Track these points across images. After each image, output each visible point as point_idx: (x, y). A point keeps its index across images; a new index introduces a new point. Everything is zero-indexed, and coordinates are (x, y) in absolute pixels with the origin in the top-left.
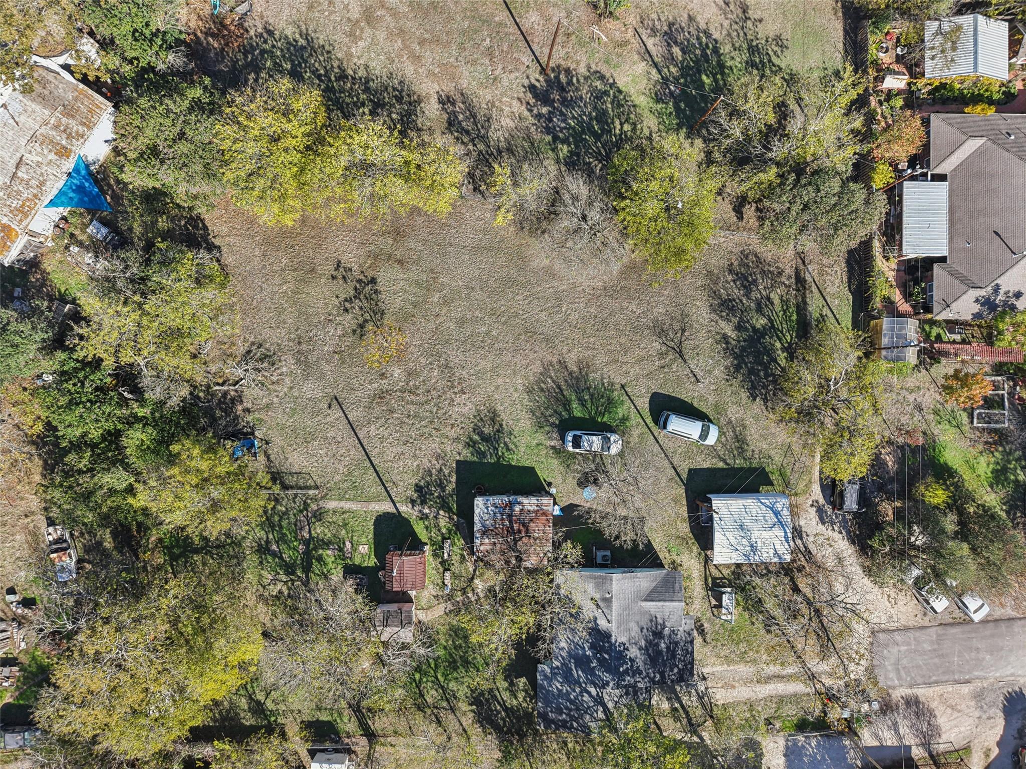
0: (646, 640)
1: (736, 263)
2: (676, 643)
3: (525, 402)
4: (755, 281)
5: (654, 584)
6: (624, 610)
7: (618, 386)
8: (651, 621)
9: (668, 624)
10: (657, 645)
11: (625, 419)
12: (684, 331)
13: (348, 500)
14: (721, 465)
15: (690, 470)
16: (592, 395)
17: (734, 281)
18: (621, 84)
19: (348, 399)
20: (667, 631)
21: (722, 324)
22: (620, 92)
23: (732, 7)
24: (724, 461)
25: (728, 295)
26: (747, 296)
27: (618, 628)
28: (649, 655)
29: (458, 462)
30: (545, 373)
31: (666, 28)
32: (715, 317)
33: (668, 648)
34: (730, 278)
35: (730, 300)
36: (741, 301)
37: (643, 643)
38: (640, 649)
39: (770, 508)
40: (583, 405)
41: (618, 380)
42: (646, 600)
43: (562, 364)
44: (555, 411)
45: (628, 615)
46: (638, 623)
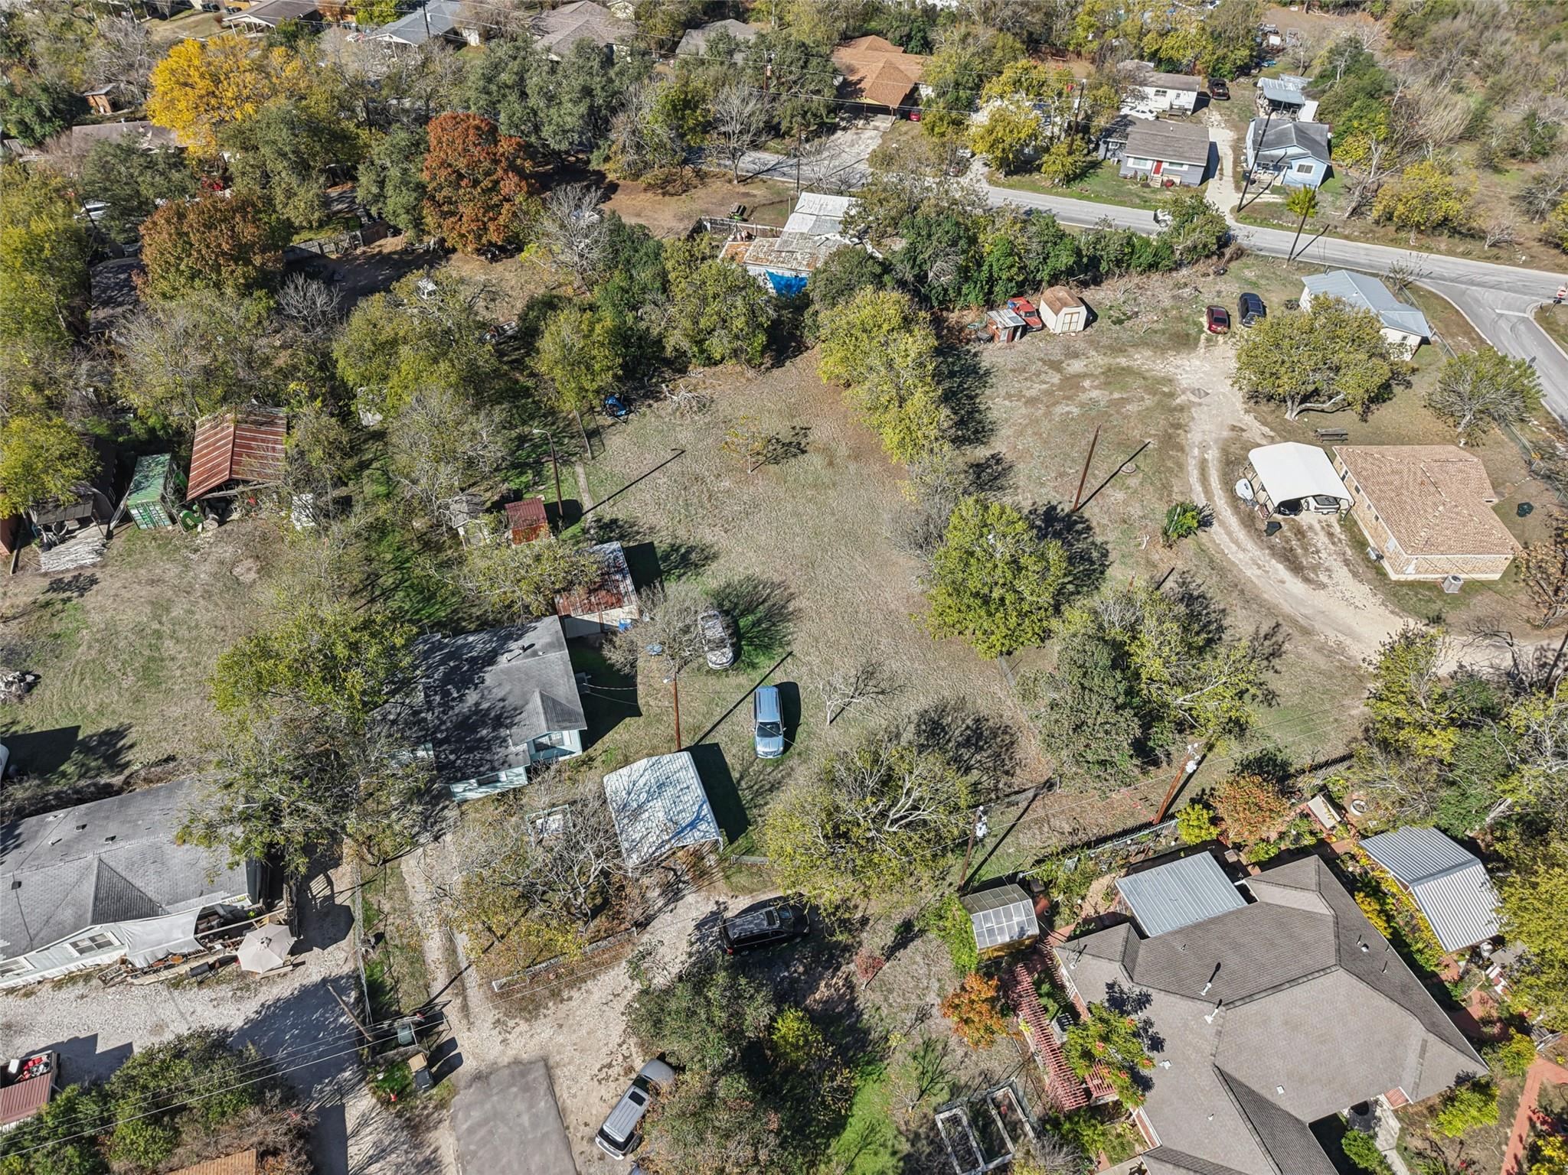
0: (489, 709)
1: (991, 723)
2: (489, 749)
3: (736, 578)
4: (982, 749)
5: (564, 702)
6: (526, 674)
7: (789, 649)
8: (515, 709)
9: (514, 729)
10: (484, 725)
11: (753, 666)
12: (883, 693)
13: (588, 479)
14: (735, 775)
15: (717, 745)
16: (768, 629)
17: (968, 727)
18: (1109, 572)
19: (687, 460)
20: (504, 732)
21: (912, 728)
22: (1102, 573)
23: (1267, 643)
24: (742, 778)
25: (949, 725)
26: (959, 745)
27: (502, 671)
28: (469, 717)
29: (652, 543)
30: (774, 586)
31: (1196, 593)
32: (915, 718)
33: (482, 739)
34: (969, 722)
35: (943, 729)
36: (949, 740)
37: (485, 706)
38: (477, 704)
39: (698, 817)
40: (754, 625)
41: (796, 648)
42: (542, 695)
43: (791, 597)
44: (736, 604)
45: (520, 680)
46: (509, 693)
